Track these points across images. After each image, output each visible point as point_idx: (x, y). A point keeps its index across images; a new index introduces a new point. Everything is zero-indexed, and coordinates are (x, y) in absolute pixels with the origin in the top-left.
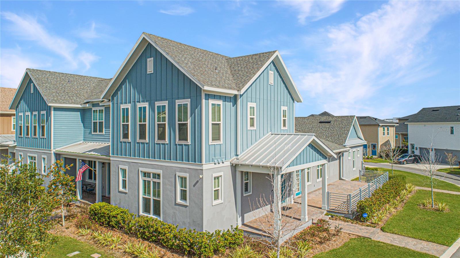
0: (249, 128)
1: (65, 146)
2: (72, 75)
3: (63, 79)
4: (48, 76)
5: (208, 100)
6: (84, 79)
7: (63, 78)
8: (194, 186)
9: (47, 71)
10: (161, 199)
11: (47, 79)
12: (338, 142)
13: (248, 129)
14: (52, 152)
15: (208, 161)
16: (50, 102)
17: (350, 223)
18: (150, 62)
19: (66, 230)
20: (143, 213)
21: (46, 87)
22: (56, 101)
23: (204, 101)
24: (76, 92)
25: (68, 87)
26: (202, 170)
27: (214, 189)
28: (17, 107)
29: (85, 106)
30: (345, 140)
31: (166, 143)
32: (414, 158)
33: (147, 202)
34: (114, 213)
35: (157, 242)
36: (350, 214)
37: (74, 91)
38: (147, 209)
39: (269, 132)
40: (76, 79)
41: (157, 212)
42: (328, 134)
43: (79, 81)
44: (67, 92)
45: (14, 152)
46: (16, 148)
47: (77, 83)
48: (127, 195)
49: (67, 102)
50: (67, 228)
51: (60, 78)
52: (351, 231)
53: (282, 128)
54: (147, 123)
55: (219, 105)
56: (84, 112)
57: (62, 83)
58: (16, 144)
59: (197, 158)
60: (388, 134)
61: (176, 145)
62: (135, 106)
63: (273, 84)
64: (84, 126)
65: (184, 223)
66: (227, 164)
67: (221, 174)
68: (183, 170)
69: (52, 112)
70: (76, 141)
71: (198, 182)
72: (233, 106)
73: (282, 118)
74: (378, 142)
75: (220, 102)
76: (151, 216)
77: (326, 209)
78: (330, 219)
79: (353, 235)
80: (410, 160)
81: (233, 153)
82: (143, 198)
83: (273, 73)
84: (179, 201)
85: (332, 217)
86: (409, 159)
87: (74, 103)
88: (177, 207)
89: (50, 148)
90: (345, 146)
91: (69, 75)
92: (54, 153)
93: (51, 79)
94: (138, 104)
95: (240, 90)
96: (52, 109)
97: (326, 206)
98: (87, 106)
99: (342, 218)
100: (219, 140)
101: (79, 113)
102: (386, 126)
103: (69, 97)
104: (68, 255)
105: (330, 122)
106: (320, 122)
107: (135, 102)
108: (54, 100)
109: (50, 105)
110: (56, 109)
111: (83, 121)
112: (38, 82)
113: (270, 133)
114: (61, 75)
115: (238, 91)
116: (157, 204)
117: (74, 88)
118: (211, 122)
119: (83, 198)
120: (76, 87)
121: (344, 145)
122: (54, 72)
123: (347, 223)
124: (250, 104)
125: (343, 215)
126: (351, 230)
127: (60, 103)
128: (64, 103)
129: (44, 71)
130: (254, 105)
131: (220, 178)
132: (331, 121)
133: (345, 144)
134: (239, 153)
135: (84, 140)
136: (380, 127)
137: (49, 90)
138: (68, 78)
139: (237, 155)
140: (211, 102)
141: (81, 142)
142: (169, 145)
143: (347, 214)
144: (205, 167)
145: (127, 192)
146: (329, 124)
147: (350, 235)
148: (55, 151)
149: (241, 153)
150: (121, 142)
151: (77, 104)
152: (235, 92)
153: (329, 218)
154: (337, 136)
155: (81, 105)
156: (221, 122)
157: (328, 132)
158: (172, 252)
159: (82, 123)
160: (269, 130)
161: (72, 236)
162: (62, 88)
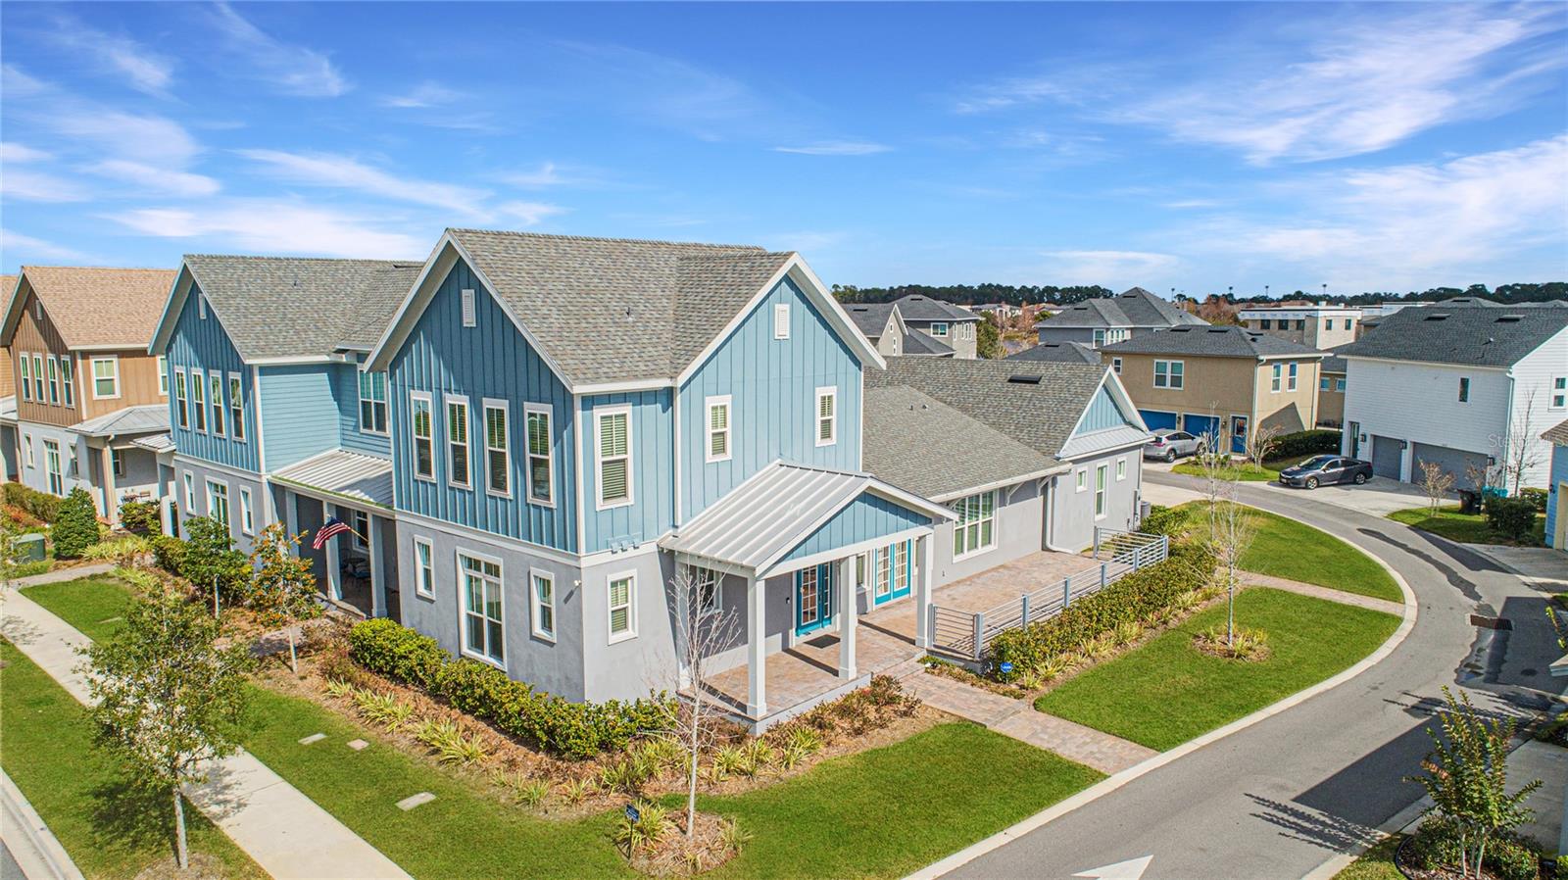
0: (710, 458)
1: (293, 462)
2: (304, 263)
3: (280, 277)
4: (239, 272)
5: (592, 409)
6: (337, 270)
7: (280, 273)
8: (566, 600)
9: (237, 258)
10: (503, 623)
11: (239, 282)
12: (1043, 445)
13: (708, 461)
14: (264, 480)
15: (594, 547)
16: (250, 355)
17: (967, 686)
18: (468, 296)
19: (300, 682)
20: (470, 649)
21: (238, 309)
22: (262, 350)
23: (579, 414)
24: (316, 315)
25: (293, 302)
26: (580, 568)
27: (611, 609)
28: (169, 349)
29: (339, 360)
30: (1065, 439)
31: (508, 498)
32: (1343, 469)
33: (476, 624)
34: (401, 650)
35: (490, 719)
36: (977, 662)
37: (309, 315)
38: (477, 643)
39: (773, 460)
40: (315, 272)
41: (497, 651)
42: (1024, 417)
43: (322, 280)
44: (291, 319)
45: (172, 466)
46: (175, 457)
47: (317, 287)
48: (434, 605)
49: (293, 351)
50: (303, 678)
51: (272, 274)
52: (952, 706)
53: (819, 442)
54: (468, 444)
55: (624, 416)
56: (339, 374)
57: (277, 289)
58: (174, 447)
59: (568, 541)
60: (1292, 384)
61: (528, 505)
62: (441, 400)
63: (787, 337)
64: (340, 410)
65: (549, 680)
66: (650, 548)
67: (633, 572)
68: (543, 563)
69: (257, 379)
70: (322, 448)
71: (571, 593)
72: (664, 412)
73: (819, 418)
74: (1251, 412)
75: (627, 409)
76: (486, 657)
77: (926, 646)
78: (926, 672)
79: (953, 715)
80: (1332, 477)
81: (666, 521)
82: (469, 615)
83: (787, 307)
84: (538, 630)
85: (934, 667)
86: (1327, 472)
87: (311, 352)
88: (535, 643)
89: (259, 471)
90: (1058, 459)
91: (296, 262)
92: (269, 483)
93: (251, 282)
94: (447, 395)
95: (676, 378)
96: (256, 372)
97: (926, 638)
98: (344, 360)
99: (957, 670)
100: (625, 495)
101: (325, 376)
102: (1285, 361)
103: (297, 333)
104: (300, 741)
105: (1035, 382)
106: (1011, 381)
107: (440, 389)
108: (257, 347)
109: (247, 362)
110: (265, 370)
111: (337, 394)
112: (215, 295)
113: (779, 461)
114: (274, 265)
115: (672, 378)
116: (496, 630)
117: (308, 304)
118: (599, 459)
119: (344, 598)
120: (315, 301)
121: (1056, 455)
122: (256, 258)
123: (961, 684)
124: (711, 402)
125: (962, 664)
126: (956, 702)
127: (275, 355)
128: (284, 354)
129: (230, 257)
130: (726, 400)
131: (629, 581)
132: (1040, 378)
133: (1062, 454)
134: (679, 522)
135: (342, 445)
136: (1264, 364)
137: (245, 317)
138: (293, 272)
139: (675, 527)
140: (599, 412)
141: (335, 450)
142: (514, 503)
143: (972, 661)
144: (585, 563)
145: (434, 599)
146: (1034, 386)
147: (942, 716)
148: (269, 477)
149: (684, 522)
150: (416, 481)
151: (318, 354)
152: (663, 383)
153: (923, 670)
154: (1046, 427)
155: (328, 355)
156: (630, 456)
157: (1025, 411)
158: (516, 743)
159: (335, 400)
160: (774, 452)
161: (312, 697)
162: (277, 308)
